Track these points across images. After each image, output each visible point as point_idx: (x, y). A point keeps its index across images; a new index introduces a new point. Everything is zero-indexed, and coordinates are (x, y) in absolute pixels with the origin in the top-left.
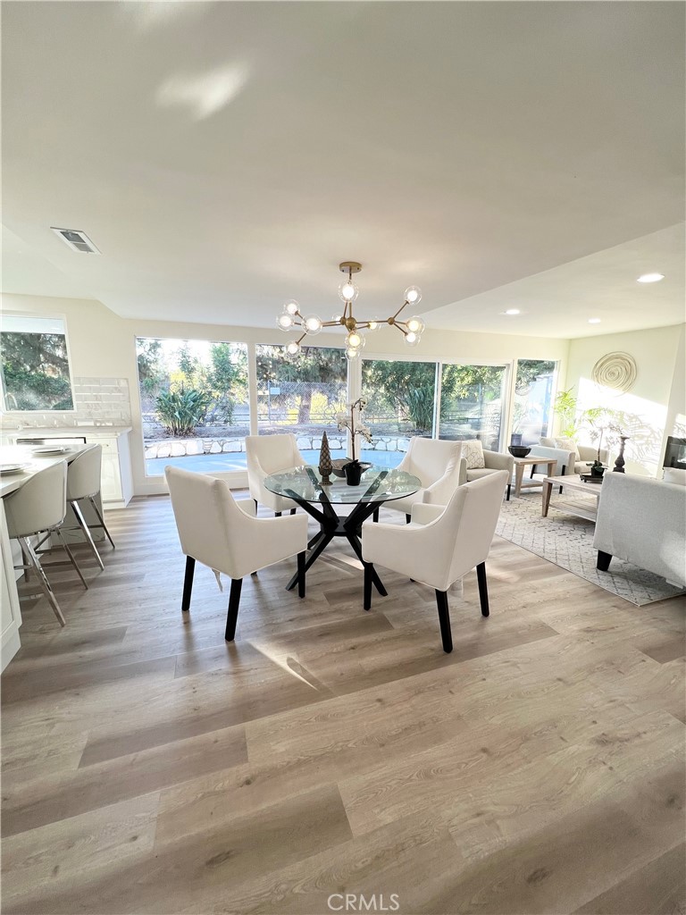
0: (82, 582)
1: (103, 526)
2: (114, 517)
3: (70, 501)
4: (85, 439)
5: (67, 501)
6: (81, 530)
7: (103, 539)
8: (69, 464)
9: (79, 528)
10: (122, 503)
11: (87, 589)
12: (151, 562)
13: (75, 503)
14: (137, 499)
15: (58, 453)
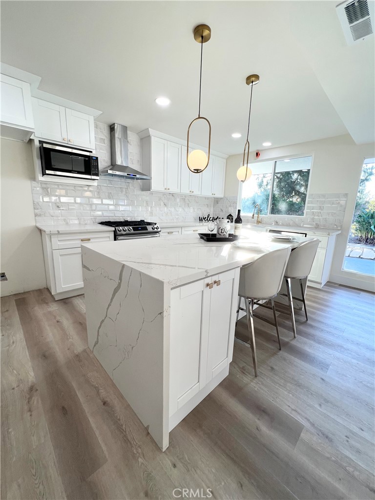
0: (278, 341)
1: (303, 300)
2: (312, 294)
3: (286, 278)
4: (306, 234)
5: (285, 277)
6: (287, 298)
7: (301, 309)
8: (292, 250)
9: (286, 296)
10: (319, 285)
11: (280, 349)
12: (338, 354)
13: (289, 280)
14: (330, 284)
15: (287, 240)
